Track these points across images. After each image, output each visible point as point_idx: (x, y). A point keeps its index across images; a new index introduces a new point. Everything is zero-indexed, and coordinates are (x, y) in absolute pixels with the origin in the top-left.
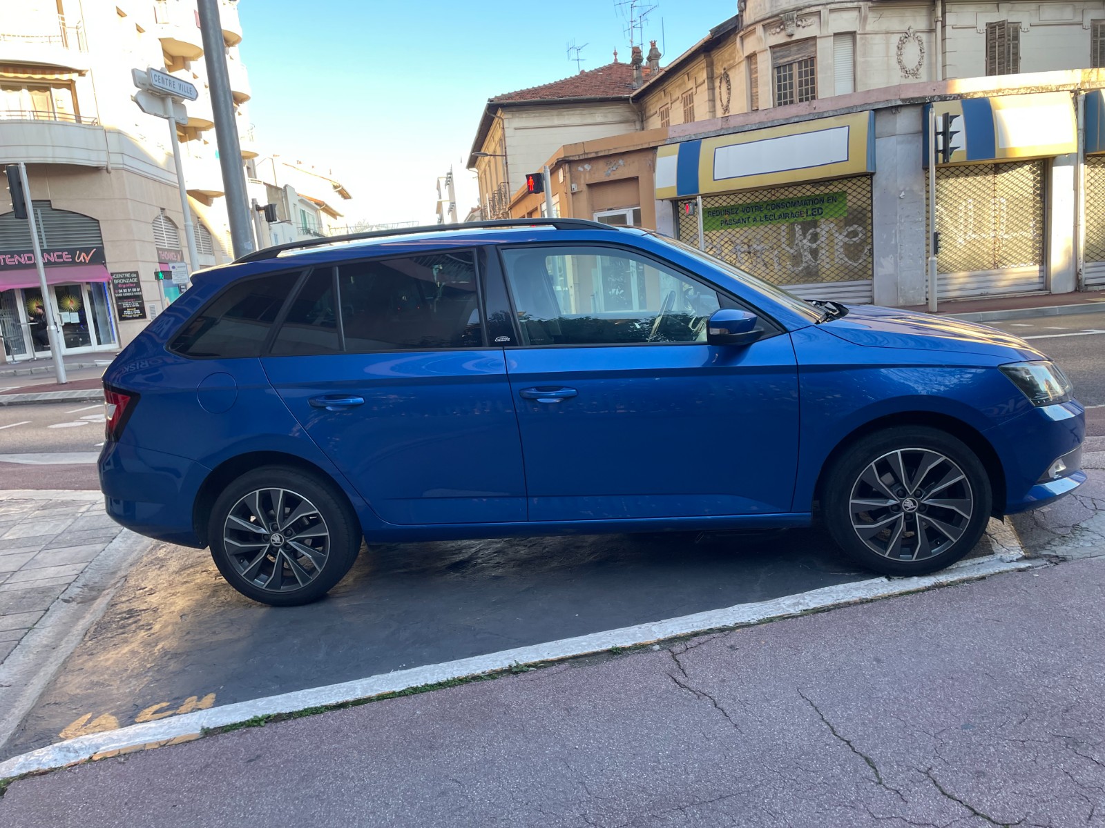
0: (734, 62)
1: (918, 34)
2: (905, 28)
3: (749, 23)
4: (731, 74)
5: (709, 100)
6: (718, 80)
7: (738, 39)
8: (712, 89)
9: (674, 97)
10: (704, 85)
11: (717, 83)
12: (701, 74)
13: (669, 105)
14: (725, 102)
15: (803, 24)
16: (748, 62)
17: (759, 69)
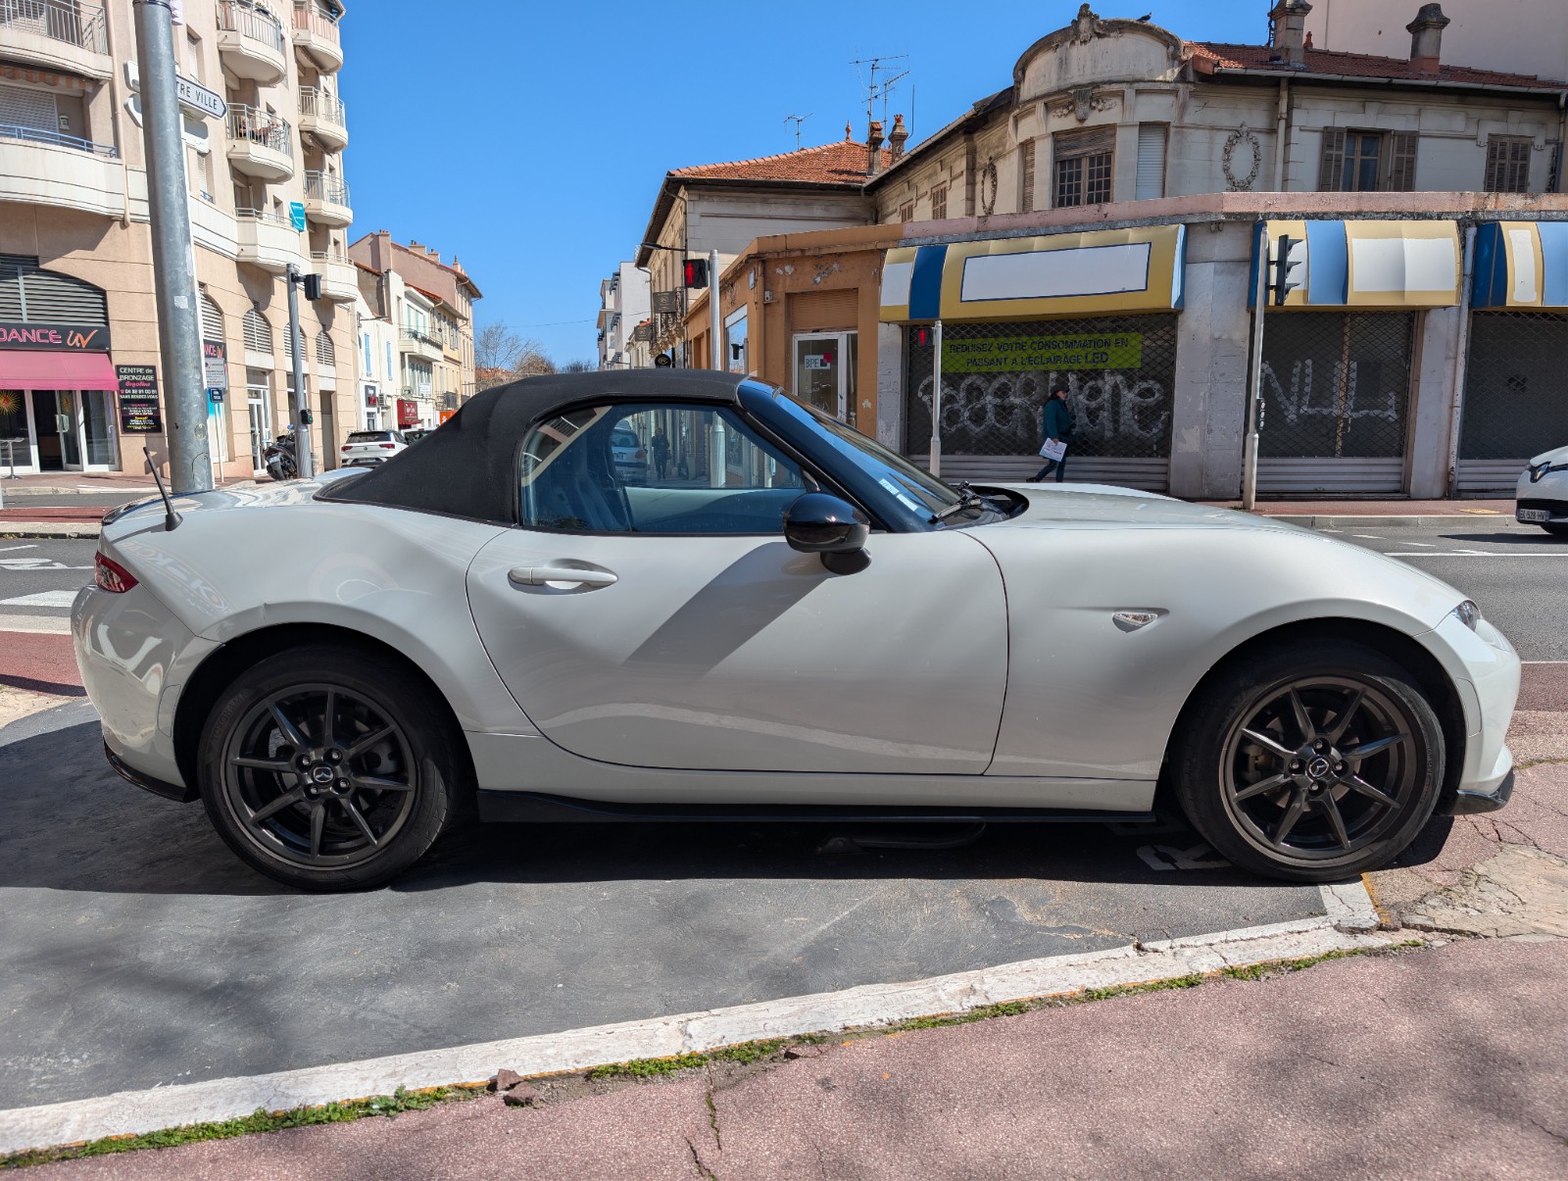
0: (1004, 149)
1: (1254, 134)
2: (1236, 124)
3: (1026, 99)
4: (1000, 166)
5: (967, 199)
6: (981, 173)
7: (1011, 120)
8: (971, 184)
9: (922, 191)
10: (961, 178)
11: (979, 177)
12: (958, 163)
13: (914, 201)
14: (988, 203)
15: (1100, 107)
16: (1023, 151)
17: (1036, 162)
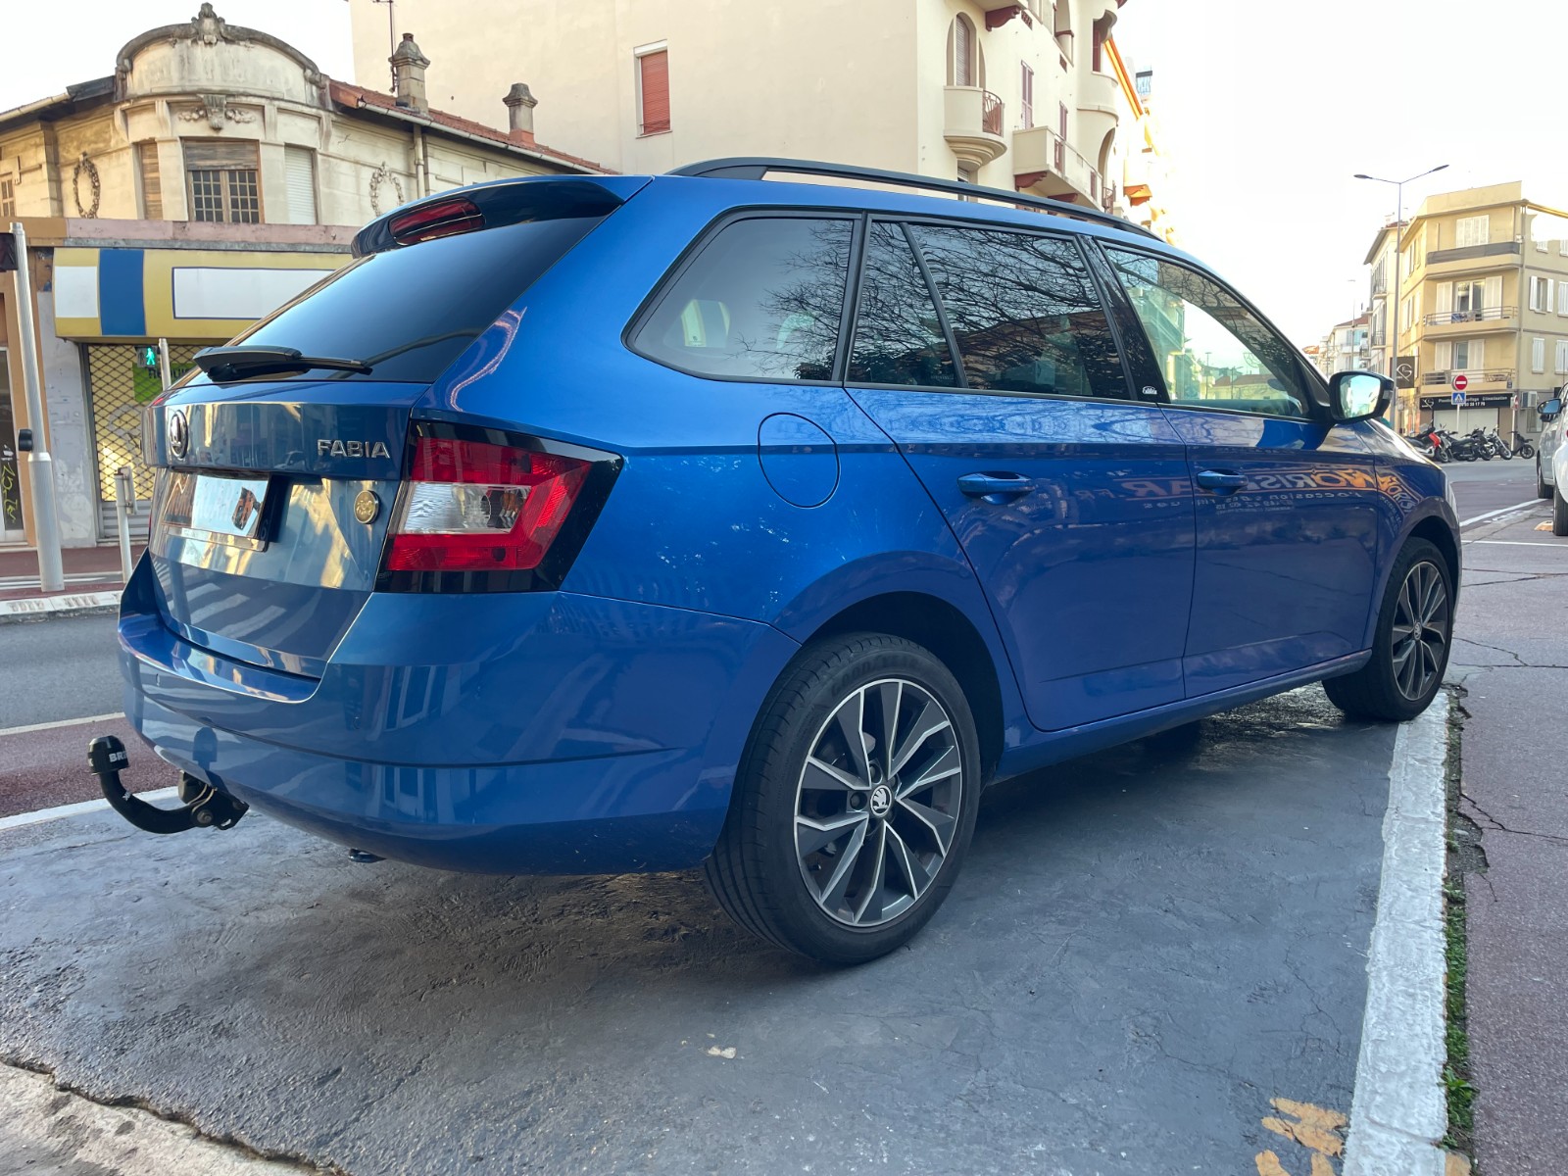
0: (107, 147)
1: (394, 175)
2: (378, 162)
3: (140, 93)
4: (101, 165)
5: (52, 198)
6: (71, 170)
7: (117, 114)
8: (56, 181)
10: (39, 171)
11: (68, 174)
12: (31, 152)
14: (87, 205)
15: (238, 117)
16: (138, 152)
17: (160, 165)
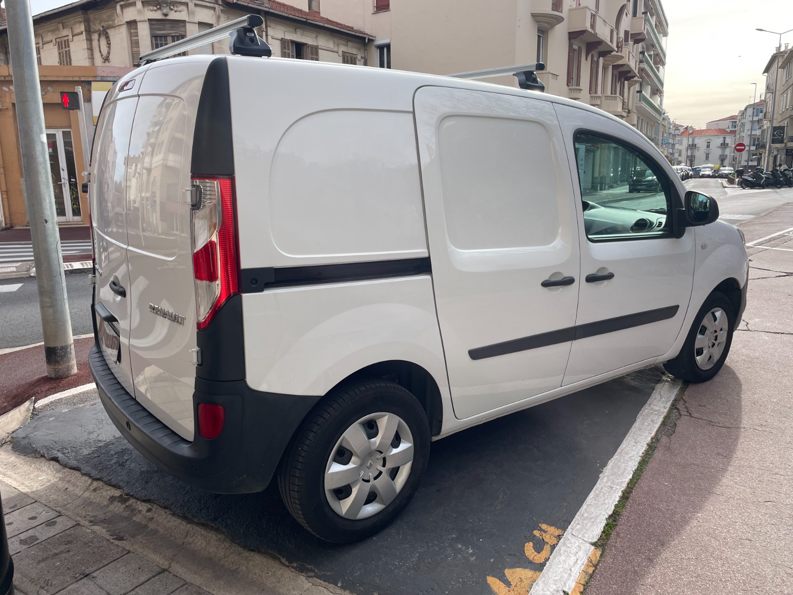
0: (114, 23)
4: (111, 32)
5: (88, 49)
6: (97, 35)
7: (118, 7)
8: (89, 40)
9: (46, 39)
10: (81, 36)
11: (95, 36)
12: (77, 26)
13: (41, 45)
14: (104, 53)
15: (176, 9)
16: (128, 26)
17: (139, 33)
